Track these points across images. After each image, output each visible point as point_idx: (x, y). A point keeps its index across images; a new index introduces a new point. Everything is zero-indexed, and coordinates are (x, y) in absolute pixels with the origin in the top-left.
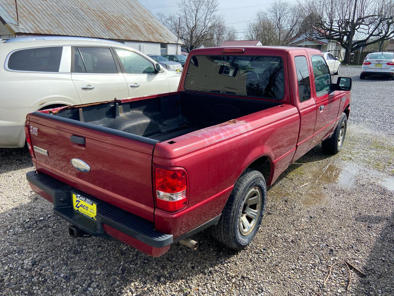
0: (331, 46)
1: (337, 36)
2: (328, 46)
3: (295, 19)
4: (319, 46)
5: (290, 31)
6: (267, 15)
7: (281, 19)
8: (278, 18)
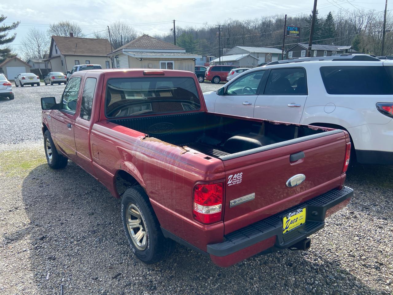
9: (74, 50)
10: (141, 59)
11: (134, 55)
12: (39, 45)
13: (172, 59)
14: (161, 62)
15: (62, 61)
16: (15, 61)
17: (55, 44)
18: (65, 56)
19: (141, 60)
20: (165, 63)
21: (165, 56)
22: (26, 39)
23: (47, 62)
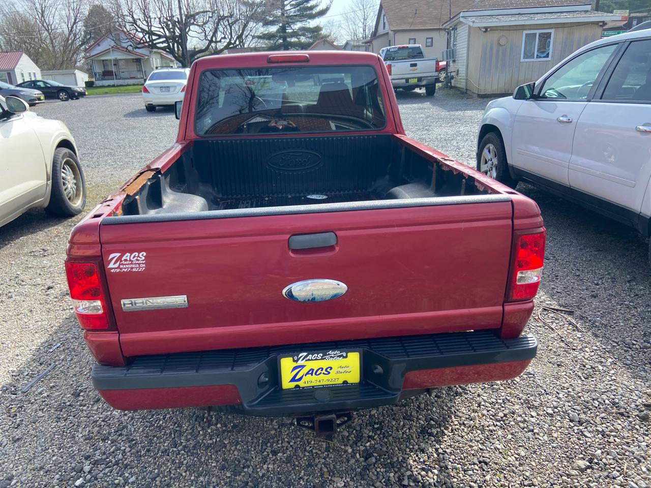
0: (154, 59)
1: (162, 42)
2: (151, 59)
3: (72, 15)
4: (136, 59)
5: (70, 34)
6: (16, 6)
7: (46, 13)
8: (40, 11)
9: (411, 20)
10: (486, 29)
11: (473, 22)
12: (366, 16)
13: (550, 26)
14: (525, 32)
15: (390, 41)
16: (324, 44)
17: (383, 12)
18: (395, 32)
19: (486, 31)
20: (535, 34)
21: (538, 20)
22: (349, 8)
23: (368, 44)
